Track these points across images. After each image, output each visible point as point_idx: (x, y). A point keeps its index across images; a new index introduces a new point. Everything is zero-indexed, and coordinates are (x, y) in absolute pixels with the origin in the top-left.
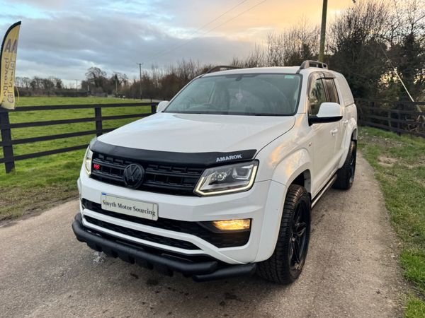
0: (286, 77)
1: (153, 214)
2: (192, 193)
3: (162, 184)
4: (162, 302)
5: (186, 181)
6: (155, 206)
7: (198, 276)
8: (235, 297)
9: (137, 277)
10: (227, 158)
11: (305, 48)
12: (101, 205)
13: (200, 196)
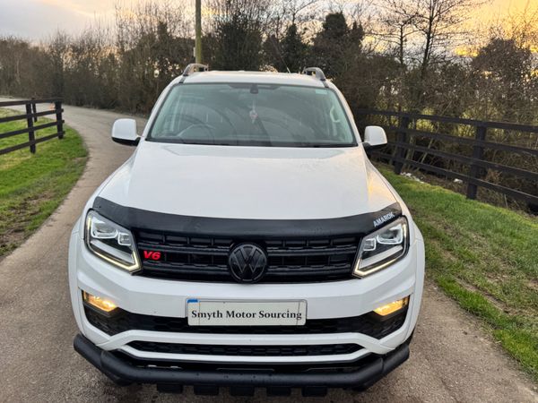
1: (299, 316)
2: (349, 276)
6: (303, 305)
10: (382, 220)
11: (162, 27)
12: (186, 318)
13: (359, 277)
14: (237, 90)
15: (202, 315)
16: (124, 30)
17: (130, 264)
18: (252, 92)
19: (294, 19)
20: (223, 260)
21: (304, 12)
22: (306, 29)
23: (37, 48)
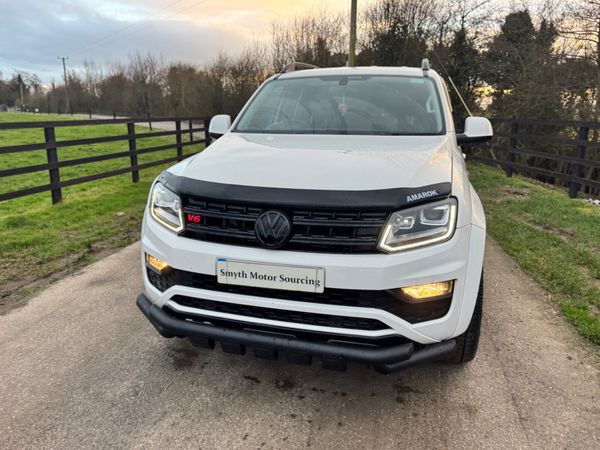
0: (413, 81)
1: (317, 284)
2: (375, 250)
3: (323, 240)
4: (318, 410)
5: (360, 232)
6: (321, 272)
7: (390, 366)
8: (409, 390)
9: (257, 381)
10: (420, 196)
11: (321, 43)
12: (216, 277)
13: (386, 252)
14: (325, 83)
15: (229, 274)
16: (281, 49)
17: (177, 226)
18: (340, 84)
19: (464, 22)
20: (250, 225)
21: (477, 13)
22: (477, 33)
23: (202, 73)
